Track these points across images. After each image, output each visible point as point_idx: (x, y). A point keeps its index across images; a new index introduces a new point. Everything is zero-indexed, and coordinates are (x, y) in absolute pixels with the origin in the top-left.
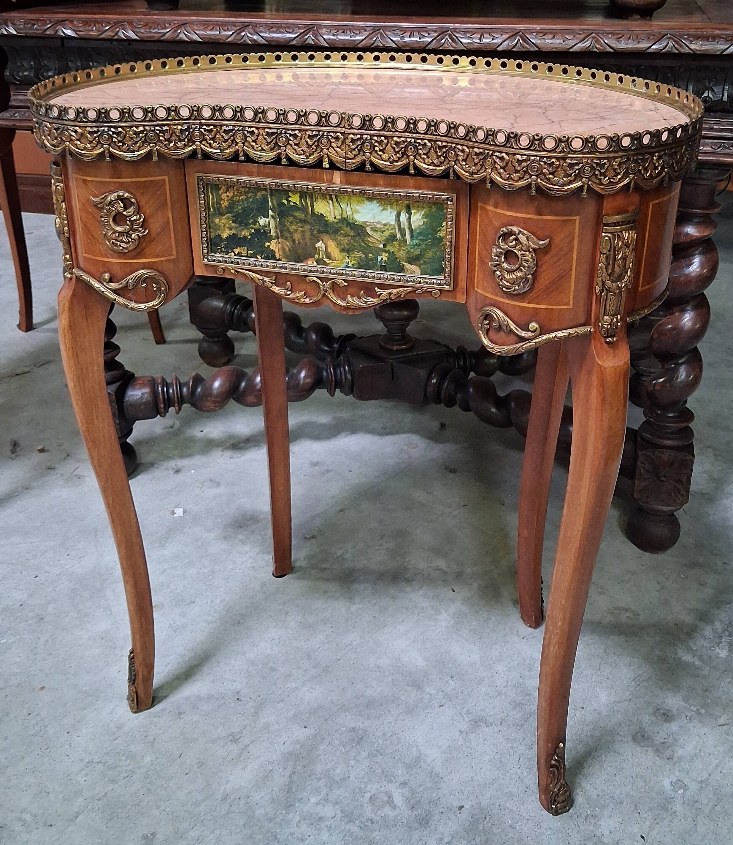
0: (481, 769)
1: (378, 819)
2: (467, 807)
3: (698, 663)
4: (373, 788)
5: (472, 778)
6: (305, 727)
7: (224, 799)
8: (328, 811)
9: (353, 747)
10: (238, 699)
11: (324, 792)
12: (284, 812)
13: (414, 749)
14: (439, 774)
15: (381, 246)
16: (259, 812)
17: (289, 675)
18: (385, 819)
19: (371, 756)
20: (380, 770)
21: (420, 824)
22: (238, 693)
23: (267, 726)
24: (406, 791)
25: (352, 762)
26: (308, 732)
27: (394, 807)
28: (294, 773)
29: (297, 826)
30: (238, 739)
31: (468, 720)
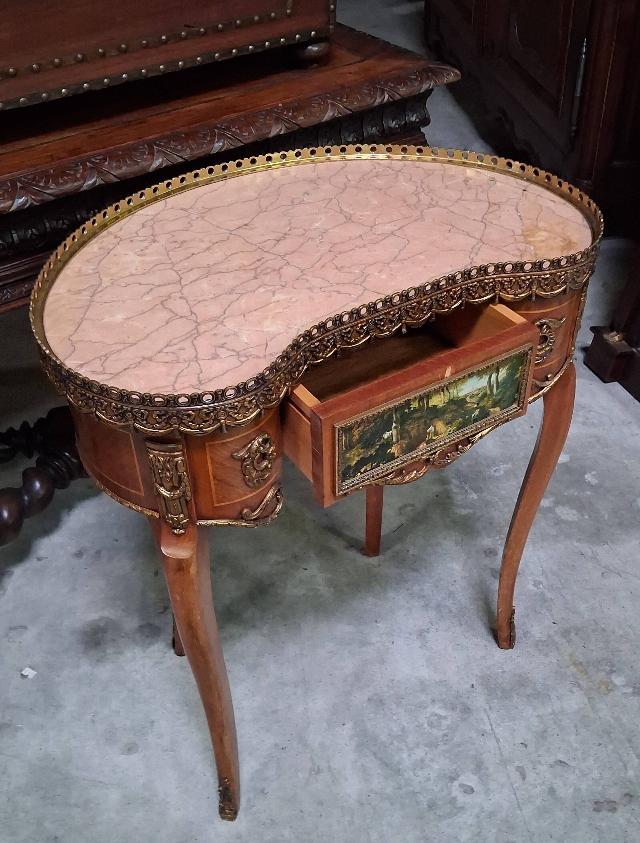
0: (455, 657)
1: (446, 731)
2: (474, 683)
3: (471, 511)
4: (423, 719)
5: (457, 666)
6: (344, 725)
7: (362, 805)
8: (419, 753)
9: (383, 709)
10: (283, 748)
11: (404, 747)
12: (400, 777)
13: (413, 679)
14: (441, 680)
15: (476, 406)
16: (388, 791)
17: (290, 706)
18: (449, 728)
19: (398, 704)
20: (413, 707)
21: (466, 713)
22: (276, 745)
23: (322, 746)
24: (439, 705)
25: (395, 717)
26: (349, 725)
27: (445, 718)
28: (375, 754)
29: (417, 776)
30: (319, 769)
31: (415, 638)
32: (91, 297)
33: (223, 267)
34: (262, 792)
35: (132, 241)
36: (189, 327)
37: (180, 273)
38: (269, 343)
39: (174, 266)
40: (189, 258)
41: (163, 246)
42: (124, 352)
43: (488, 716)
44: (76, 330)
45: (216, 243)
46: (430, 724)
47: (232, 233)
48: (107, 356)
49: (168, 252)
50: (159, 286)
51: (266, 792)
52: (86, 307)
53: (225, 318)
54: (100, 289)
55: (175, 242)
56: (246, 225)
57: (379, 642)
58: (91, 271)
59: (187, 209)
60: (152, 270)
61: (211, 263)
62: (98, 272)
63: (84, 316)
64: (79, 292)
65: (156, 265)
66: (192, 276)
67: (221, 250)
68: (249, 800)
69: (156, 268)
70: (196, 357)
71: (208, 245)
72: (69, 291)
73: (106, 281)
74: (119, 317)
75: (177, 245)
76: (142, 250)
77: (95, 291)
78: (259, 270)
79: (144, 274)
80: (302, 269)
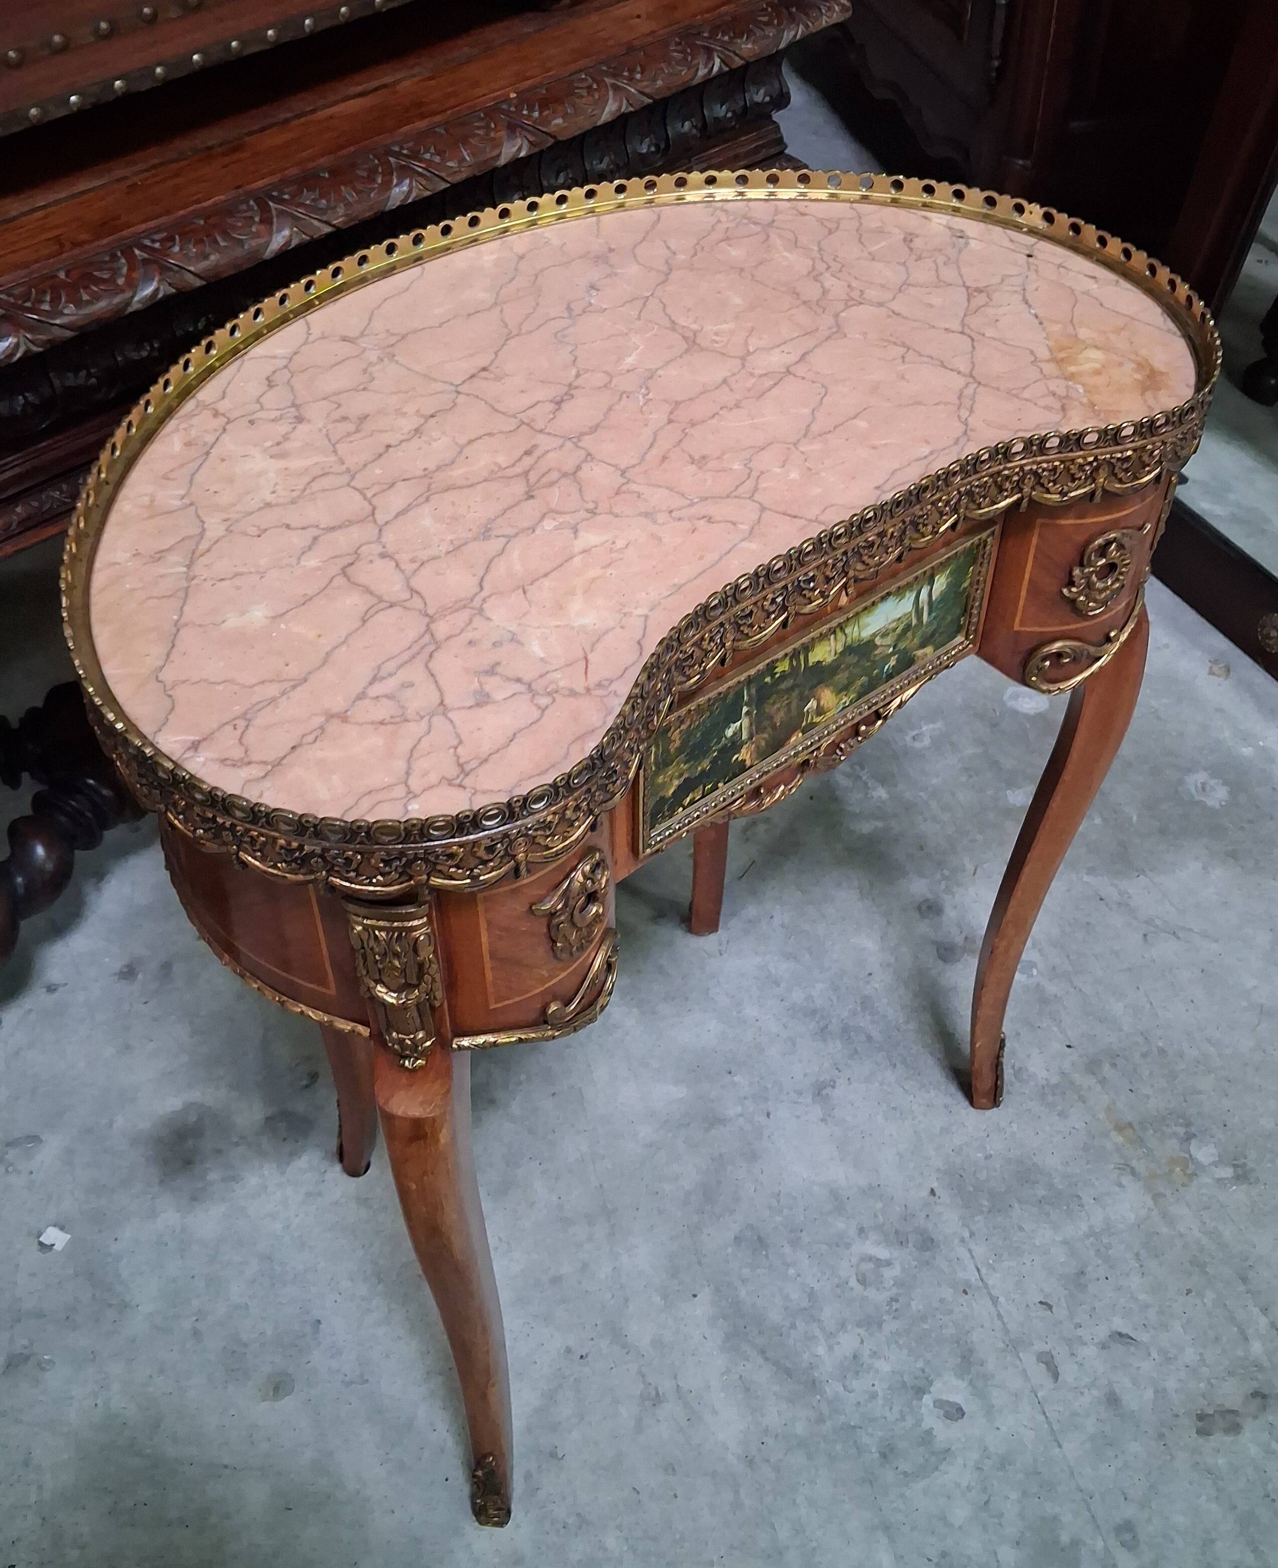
0: (891, 1135)
1: (895, 1290)
2: (935, 1185)
3: (880, 824)
4: (846, 1270)
5: (898, 1154)
6: (695, 1296)
7: (750, 1462)
8: (848, 1343)
9: (767, 1256)
10: (582, 1357)
11: (817, 1332)
12: (818, 1397)
13: (816, 1188)
14: (870, 1184)
16: (800, 1428)
17: (585, 1265)
18: (899, 1283)
19: (795, 1243)
20: (825, 1247)
21: (928, 1249)
22: (568, 1350)
23: (657, 1343)
24: (873, 1236)
25: (792, 1271)
26: (705, 1295)
27: (889, 1263)
28: (763, 1352)
29: (850, 1392)
30: (657, 1394)
31: (809, 1100)
32: (189, 567)
33: (457, 473)
34: (553, 1455)
35: (252, 422)
36: (414, 627)
37: (369, 494)
38: (590, 657)
39: (353, 478)
40: (381, 455)
41: (320, 430)
42: (283, 702)
43: (970, 1251)
44: (168, 655)
45: (432, 416)
46: (863, 1281)
47: (460, 389)
48: (247, 717)
49: (334, 445)
50: (333, 529)
51: (560, 1456)
52: (181, 594)
53: (484, 600)
54: (203, 546)
55: (345, 419)
56: (484, 369)
57: (741, 1115)
58: (177, 503)
59: (357, 338)
60: (307, 492)
61: (432, 466)
62: (191, 504)
63: (181, 616)
64: (159, 556)
65: (314, 480)
66: (397, 499)
67: (444, 433)
68: (528, 1476)
69: (315, 486)
70: (442, 703)
71: (416, 422)
72: (137, 555)
73: (215, 527)
74: (258, 614)
75: (351, 427)
76: (278, 444)
77: (193, 553)
78: (533, 477)
79: (293, 502)
80: (623, 467)
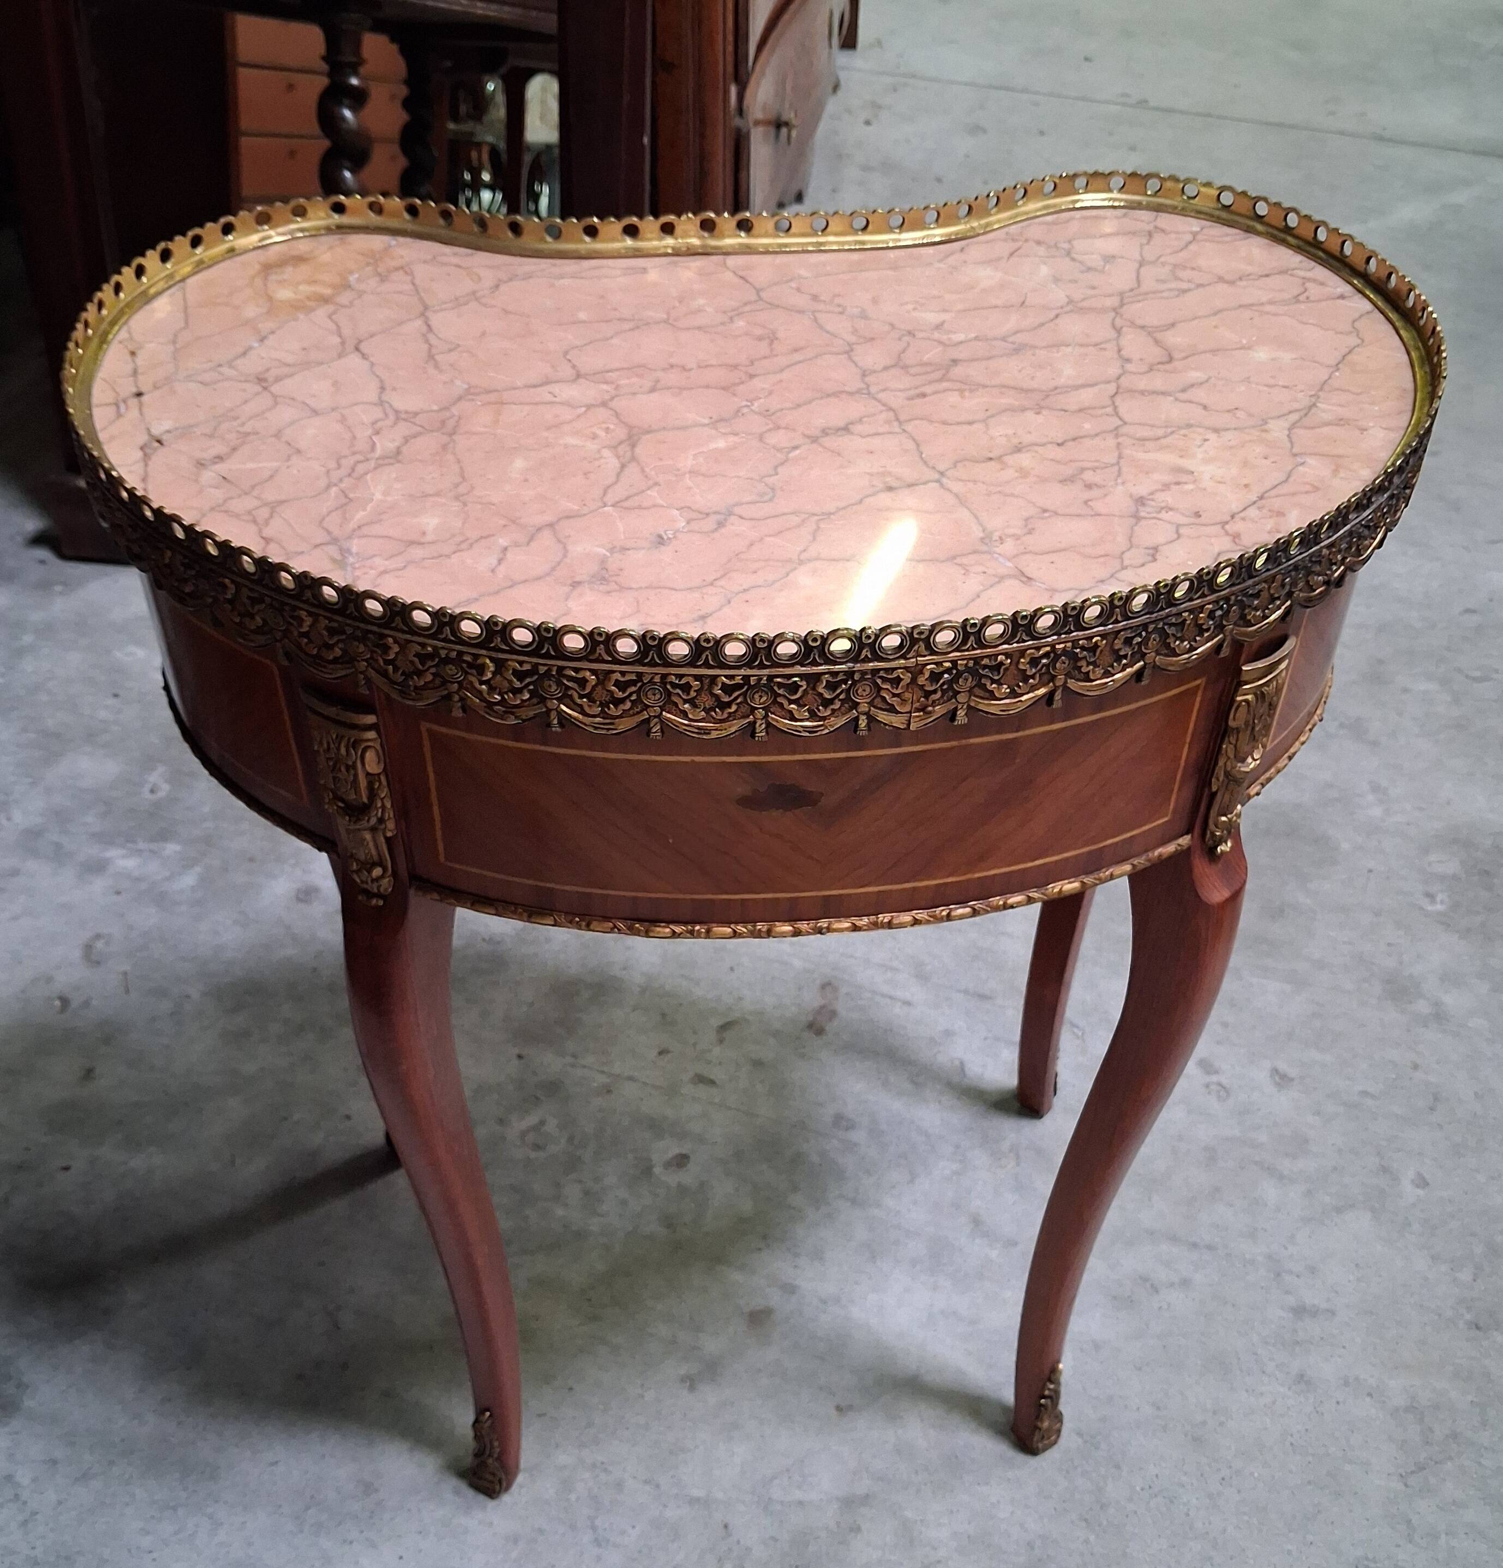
32: (1314, 405)
33: (1007, 400)
37: (1110, 410)
39: (1116, 428)
40: (1074, 439)
41: (1124, 482)
44: (1349, 352)
47: (937, 477)
49: (1118, 464)
50: (1163, 393)
52: (1326, 387)
53: (1062, 308)
54: (1295, 417)
55: (1090, 486)
58: (1310, 461)
60: (1169, 430)
61: (1031, 414)
63: (1332, 373)
64: (1341, 422)
65: (1158, 439)
66: (1086, 397)
69: (1160, 432)
72: (1364, 430)
73: (1278, 428)
74: (1262, 354)
75: (1090, 474)
76: (1178, 484)
77: (1306, 415)
78: (938, 375)
79: (1189, 426)
80: (846, 356)
